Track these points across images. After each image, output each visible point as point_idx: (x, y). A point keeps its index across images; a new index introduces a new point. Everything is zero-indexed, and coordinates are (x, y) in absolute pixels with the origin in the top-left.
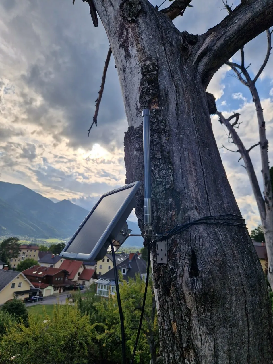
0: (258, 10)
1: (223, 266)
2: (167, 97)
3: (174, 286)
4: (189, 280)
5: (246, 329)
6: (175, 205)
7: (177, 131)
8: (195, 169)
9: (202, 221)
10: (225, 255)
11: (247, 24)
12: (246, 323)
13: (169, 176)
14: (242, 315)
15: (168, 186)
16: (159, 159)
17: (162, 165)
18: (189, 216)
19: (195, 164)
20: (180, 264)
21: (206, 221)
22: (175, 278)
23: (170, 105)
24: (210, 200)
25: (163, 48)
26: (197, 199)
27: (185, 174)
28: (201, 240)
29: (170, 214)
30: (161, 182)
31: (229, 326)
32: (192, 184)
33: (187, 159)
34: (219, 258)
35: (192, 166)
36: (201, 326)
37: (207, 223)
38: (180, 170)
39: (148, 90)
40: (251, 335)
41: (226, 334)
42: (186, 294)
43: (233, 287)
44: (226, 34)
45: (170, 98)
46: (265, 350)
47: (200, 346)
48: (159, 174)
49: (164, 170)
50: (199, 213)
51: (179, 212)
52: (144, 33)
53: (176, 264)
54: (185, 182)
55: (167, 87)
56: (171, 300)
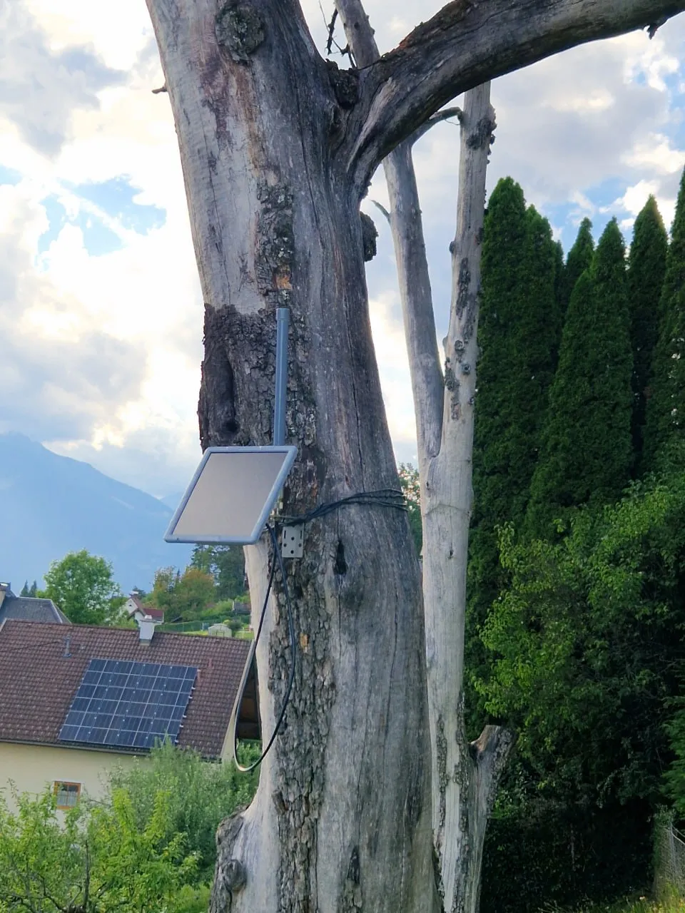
0: (484, 50)
1: (376, 562)
2: (307, 267)
3: (313, 584)
4: (333, 577)
5: (394, 640)
6: (317, 473)
7: (321, 339)
8: (346, 413)
9: (354, 500)
10: (379, 548)
11: (459, 75)
12: (394, 633)
13: (310, 425)
14: (391, 623)
15: (307, 442)
16: (294, 392)
17: (298, 403)
18: (337, 491)
19: (346, 405)
20: (323, 557)
21: (360, 499)
22: (315, 576)
23: (311, 285)
24: (364, 466)
25: (300, 143)
26: (348, 465)
27: (332, 421)
28: (353, 527)
29: (309, 486)
30: (297, 433)
31: (375, 633)
32: (341, 440)
33: (336, 394)
34: (372, 551)
35: (343, 407)
36: (342, 634)
37: (360, 503)
38: (326, 415)
39: (276, 249)
40: (398, 647)
41: (370, 643)
42: (328, 594)
43: (385, 588)
44: (416, 94)
45: (313, 269)
46: (411, 669)
47: (338, 657)
48: (294, 418)
49: (302, 412)
50: (350, 487)
51: (322, 483)
52: (264, 99)
53: (317, 557)
54: (332, 435)
55: (308, 245)
56: (307, 604)
